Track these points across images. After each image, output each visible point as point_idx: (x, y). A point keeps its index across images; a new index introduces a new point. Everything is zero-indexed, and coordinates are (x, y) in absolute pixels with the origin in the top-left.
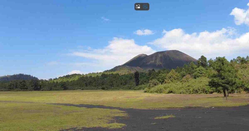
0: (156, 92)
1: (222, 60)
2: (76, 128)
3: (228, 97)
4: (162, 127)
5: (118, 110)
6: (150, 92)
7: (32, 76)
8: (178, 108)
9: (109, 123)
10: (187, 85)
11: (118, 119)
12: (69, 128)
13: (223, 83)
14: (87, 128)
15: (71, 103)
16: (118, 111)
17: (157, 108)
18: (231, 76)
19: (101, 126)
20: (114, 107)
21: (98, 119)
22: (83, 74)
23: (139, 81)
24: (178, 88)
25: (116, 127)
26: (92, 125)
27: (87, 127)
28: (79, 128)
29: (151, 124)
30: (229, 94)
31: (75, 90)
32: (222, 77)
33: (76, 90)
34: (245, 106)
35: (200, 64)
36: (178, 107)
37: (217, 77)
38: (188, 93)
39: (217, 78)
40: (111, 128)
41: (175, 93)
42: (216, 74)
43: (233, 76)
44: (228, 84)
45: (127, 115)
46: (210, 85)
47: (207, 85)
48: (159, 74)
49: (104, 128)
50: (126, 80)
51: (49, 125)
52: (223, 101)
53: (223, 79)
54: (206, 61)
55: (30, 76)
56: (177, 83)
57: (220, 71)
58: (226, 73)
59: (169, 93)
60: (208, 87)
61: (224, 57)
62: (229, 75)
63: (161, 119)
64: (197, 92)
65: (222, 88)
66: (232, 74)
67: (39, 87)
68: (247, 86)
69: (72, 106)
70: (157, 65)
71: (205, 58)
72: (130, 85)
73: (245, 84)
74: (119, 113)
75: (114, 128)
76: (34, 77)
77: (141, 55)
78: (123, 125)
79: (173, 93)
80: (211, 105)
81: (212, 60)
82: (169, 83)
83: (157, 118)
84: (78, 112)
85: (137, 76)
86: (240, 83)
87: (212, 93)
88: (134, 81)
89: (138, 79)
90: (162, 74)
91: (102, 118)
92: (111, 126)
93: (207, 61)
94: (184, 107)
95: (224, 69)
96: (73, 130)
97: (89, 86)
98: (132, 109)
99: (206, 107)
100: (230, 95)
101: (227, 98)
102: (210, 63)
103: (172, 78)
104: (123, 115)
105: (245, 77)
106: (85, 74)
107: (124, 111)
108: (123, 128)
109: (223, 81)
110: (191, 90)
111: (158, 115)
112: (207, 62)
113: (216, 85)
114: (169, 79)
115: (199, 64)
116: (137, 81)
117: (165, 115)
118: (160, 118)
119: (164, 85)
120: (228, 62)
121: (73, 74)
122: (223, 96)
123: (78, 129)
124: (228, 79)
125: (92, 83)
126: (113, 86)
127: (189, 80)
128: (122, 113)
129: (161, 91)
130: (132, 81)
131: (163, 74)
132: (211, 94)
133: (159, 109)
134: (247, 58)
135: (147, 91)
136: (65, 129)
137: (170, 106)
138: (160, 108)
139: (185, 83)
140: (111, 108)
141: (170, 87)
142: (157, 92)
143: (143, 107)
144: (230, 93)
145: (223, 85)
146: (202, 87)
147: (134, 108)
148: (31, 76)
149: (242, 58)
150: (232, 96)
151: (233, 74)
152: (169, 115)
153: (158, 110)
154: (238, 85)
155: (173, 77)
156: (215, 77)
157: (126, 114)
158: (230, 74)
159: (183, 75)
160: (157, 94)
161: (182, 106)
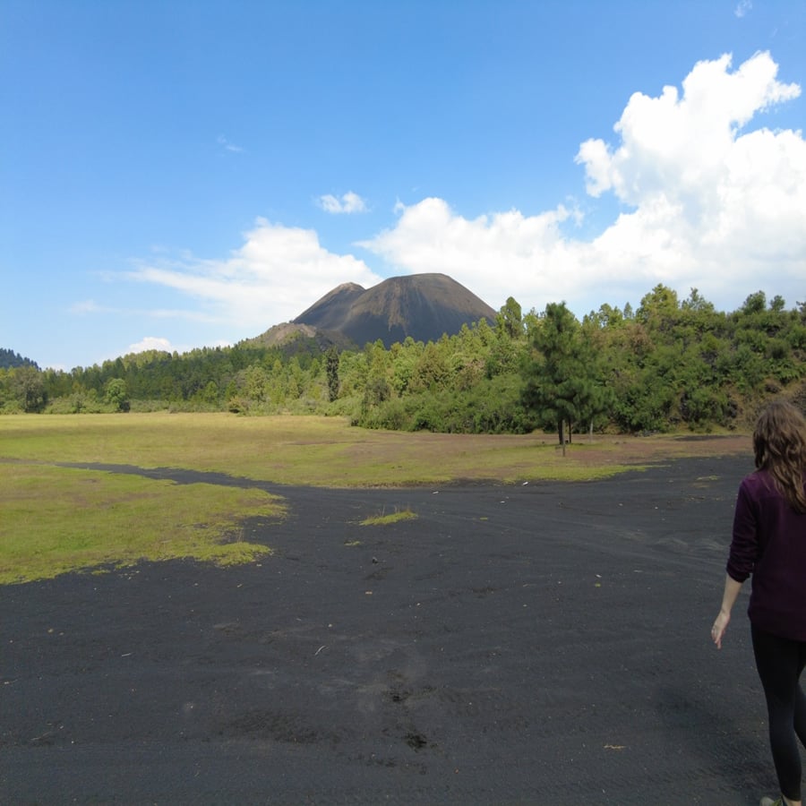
0: (383, 424)
1: (557, 313)
2: (119, 562)
3: (569, 446)
4: (374, 558)
5: (264, 492)
6: (366, 423)
7: (18, 355)
8: (432, 483)
9: (224, 542)
10: (466, 403)
11: (253, 529)
12: (95, 563)
13: (558, 397)
14: (152, 562)
15: (134, 463)
16: (261, 494)
17: (376, 485)
18: (578, 372)
19: (195, 555)
20: (257, 478)
21: (195, 526)
22: (175, 353)
23: (337, 385)
24: (442, 412)
25: (239, 557)
26: (171, 552)
27: (153, 558)
28: (126, 564)
29: (347, 544)
30: (572, 435)
31: (150, 411)
32: (556, 376)
33: (155, 411)
34: (608, 480)
35: (503, 327)
36: (434, 478)
37: (541, 375)
38: (469, 430)
39: (542, 378)
40: (224, 561)
41: (435, 430)
42: (541, 365)
43: (585, 372)
44: (570, 399)
45: (283, 510)
46: (524, 404)
47: (516, 404)
48: (395, 361)
49: (203, 562)
50: (301, 380)
51: (37, 553)
52: (554, 458)
53: (557, 382)
54: (518, 318)
55: (11, 352)
56: (441, 394)
57: (552, 355)
58: (567, 362)
59: (418, 430)
60: (521, 408)
61: (564, 304)
62: (575, 369)
63: (378, 525)
64: (493, 428)
65: (556, 414)
66: (581, 365)
67: (40, 400)
68: (620, 410)
69: (133, 476)
70: (390, 325)
71: (518, 307)
72: (314, 397)
73: (614, 402)
74: (264, 502)
75: (233, 563)
76: (26, 359)
77: (347, 287)
78: (263, 549)
79: (430, 429)
80: (521, 475)
81: (536, 314)
82: (420, 393)
83: (366, 522)
84: (145, 496)
85: (333, 365)
86: (602, 397)
87: (528, 430)
88: (324, 384)
89: (335, 376)
90: (401, 359)
91: (206, 524)
92: (225, 553)
93: (523, 318)
94: (448, 479)
95: (562, 348)
96: (108, 571)
97: (192, 399)
98: (306, 489)
99: (508, 480)
100: (576, 439)
101: (566, 450)
102: (528, 324)
103: (428, 374)
104: (273, 513)
105: (618, 376)
106: (180, 353)
107: (281, 497)
108: (259, 563)
109: (558, 389)
110: (477, 418)
111: (372, 513)
112: (524, 321)
113: (539, 402)
114: (422, 377)
115: (500, 327)
116: (333, 384)
117: (390, 511)
118: (376, 521)
119: (408, 399)
120: (578, 322)
121: (146, 350)
122: (558, 441)
123: (122, 565)
124: (570, 385)
125: (202, 387)
126: (264, 401)
127: (473, 383)
128: (271, 503)
129: (399, 420)
130: (320, 383)
131: (405, 358)
132: (528, 435)
133: (383, 487)
134: (625, 310)
135: (360, 422)
136: (83, 568)
137: (413, 478)
138: (385, 485)
139: (462, 393)
140: (244, 483)
141: (421, 406)
142: (387, 423)
143: (339, 479)
144: (577, 432)
145: (558, 402)
146: (504, 408)
147: (314, 483)
148: (16, 354)
149: (613, 309)
150: (581, 444)
151: (584, 364)
152: (402, 511)
153: (377, 490)
154: (597, 402)
155: (430, 372)
156: (538, 373)
157: (285, 508)
158: (576, 363)
159: (458, 366)
160: (384, 431)
161: (443, 478)
